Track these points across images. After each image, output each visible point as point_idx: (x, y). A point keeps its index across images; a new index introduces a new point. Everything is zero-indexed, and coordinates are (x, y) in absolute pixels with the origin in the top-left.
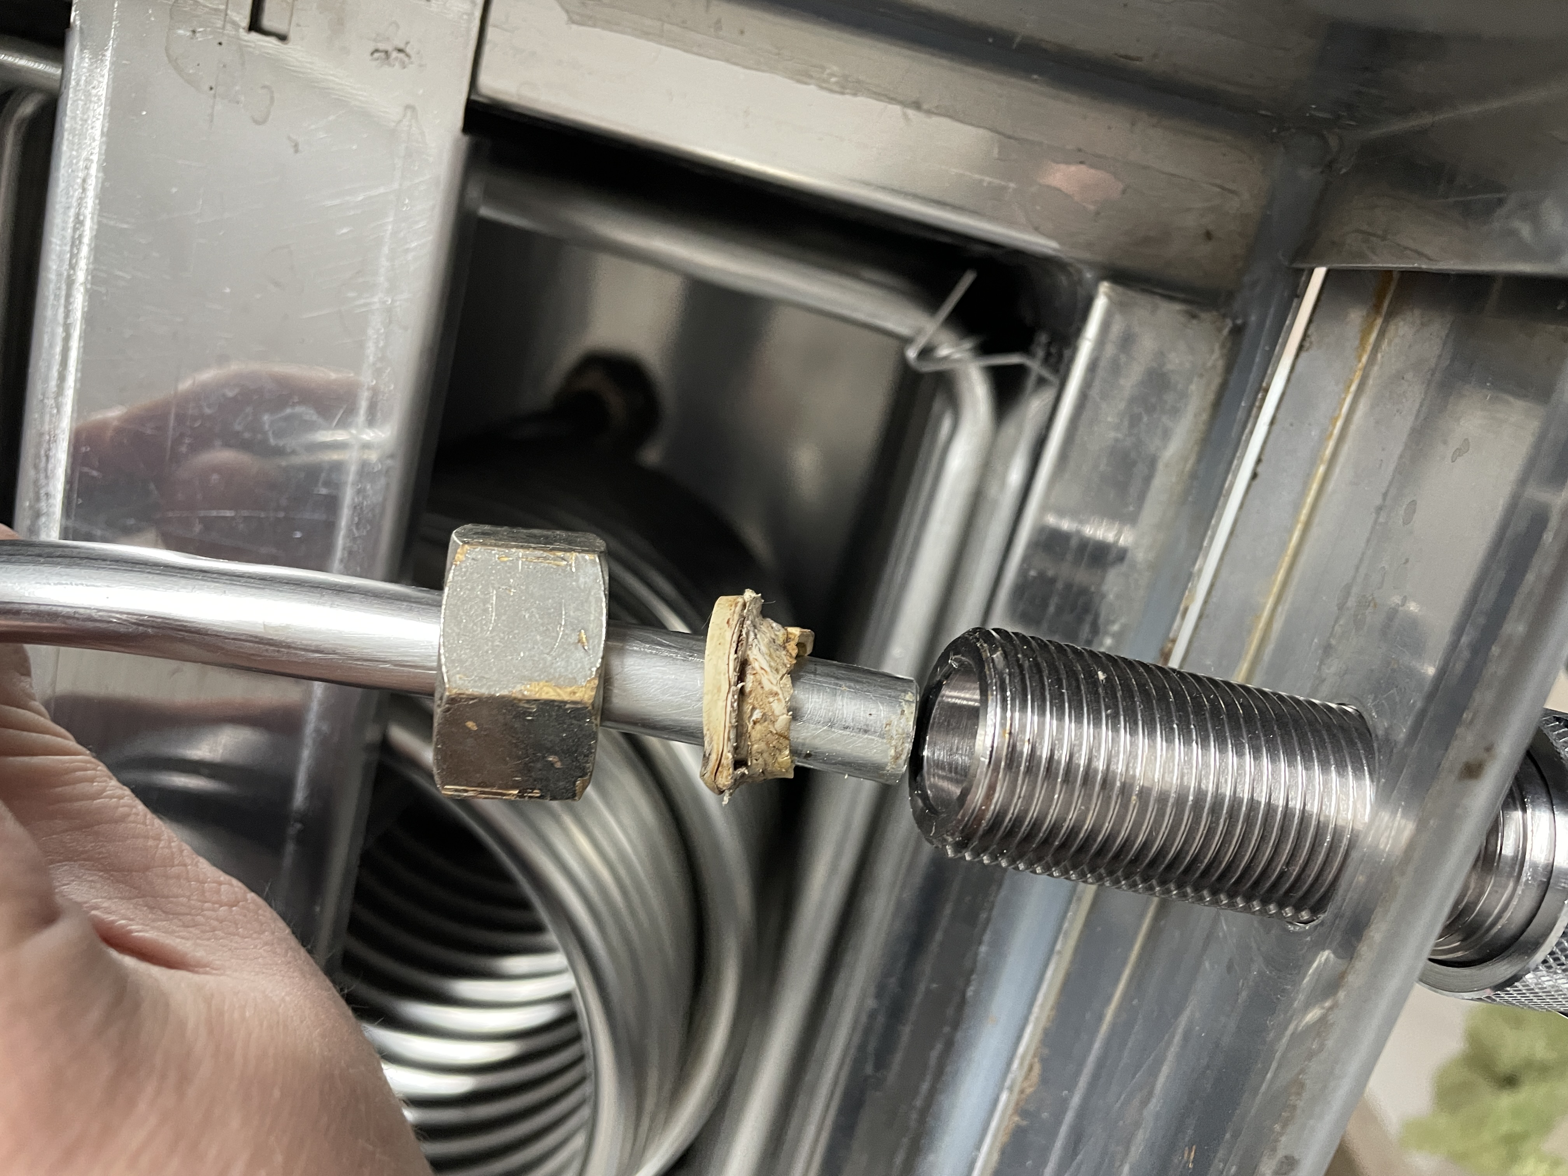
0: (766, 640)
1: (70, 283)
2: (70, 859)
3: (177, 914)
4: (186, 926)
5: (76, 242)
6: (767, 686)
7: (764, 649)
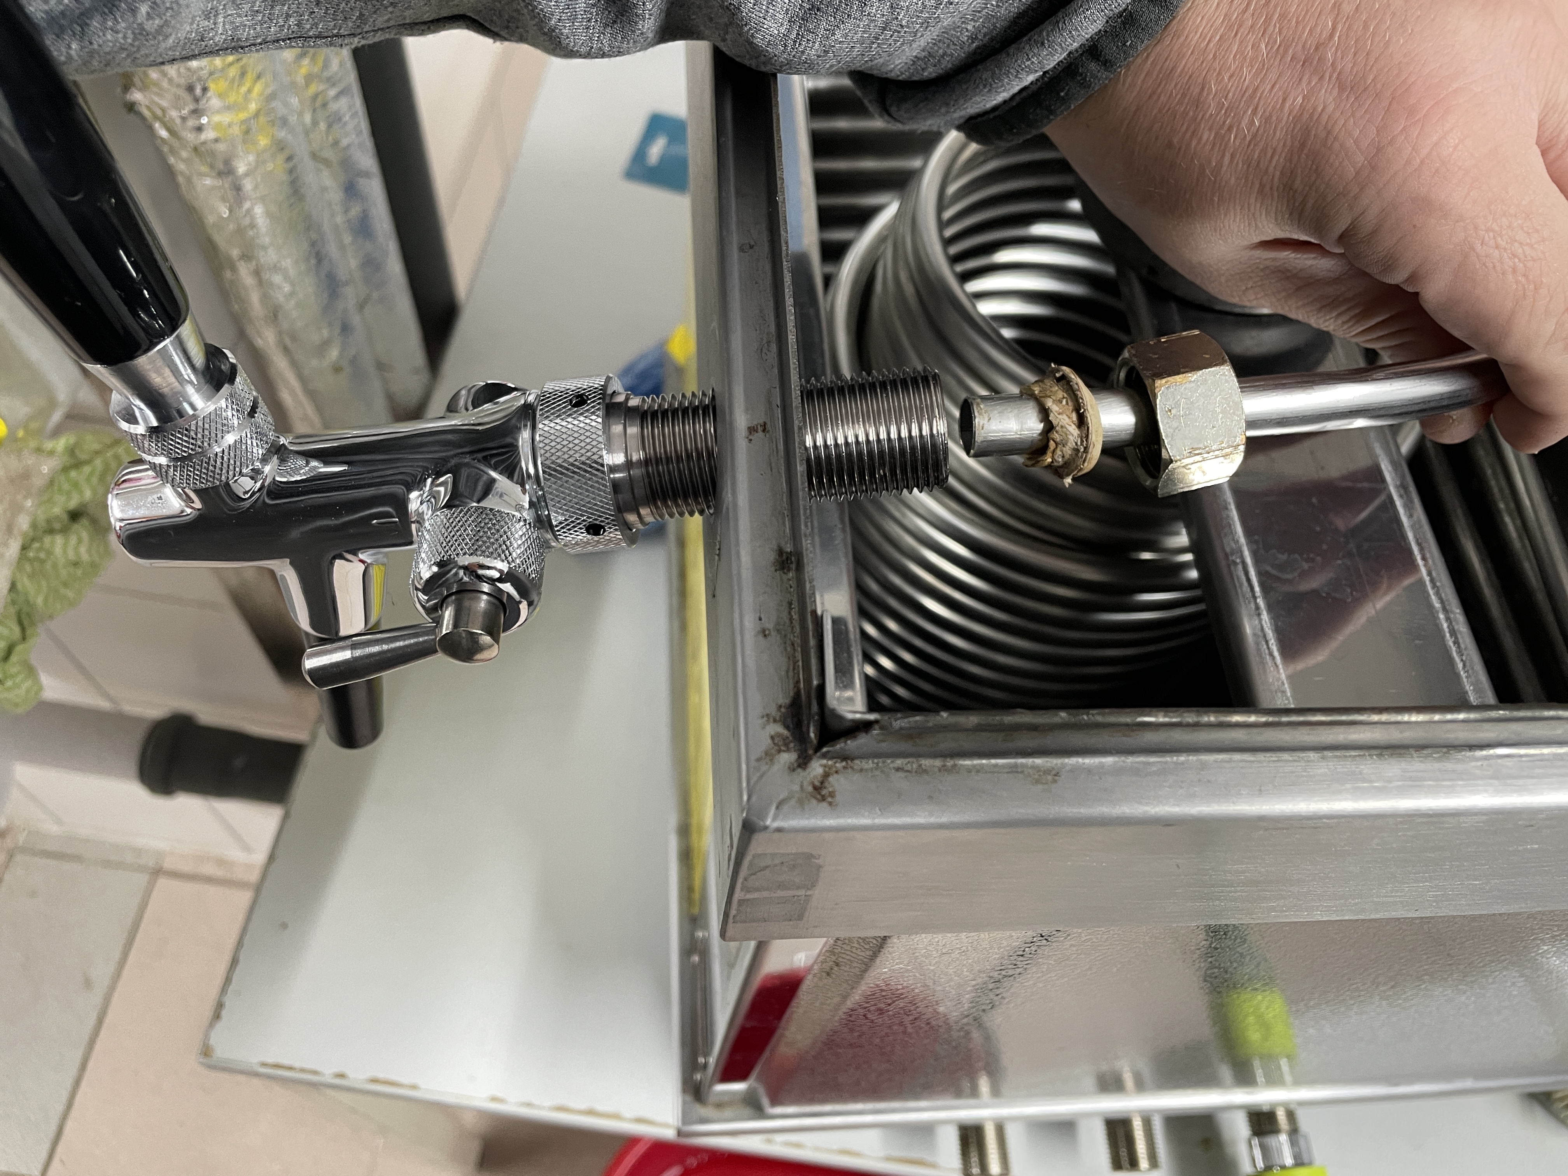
0: (1069, 444)
1: (1445, 610)
2: (1337, 278)
3: (1274, 272)
4: (1267, 267)
5: (1453, 633)
6: (1065, 417)
7: (1070, 437)
